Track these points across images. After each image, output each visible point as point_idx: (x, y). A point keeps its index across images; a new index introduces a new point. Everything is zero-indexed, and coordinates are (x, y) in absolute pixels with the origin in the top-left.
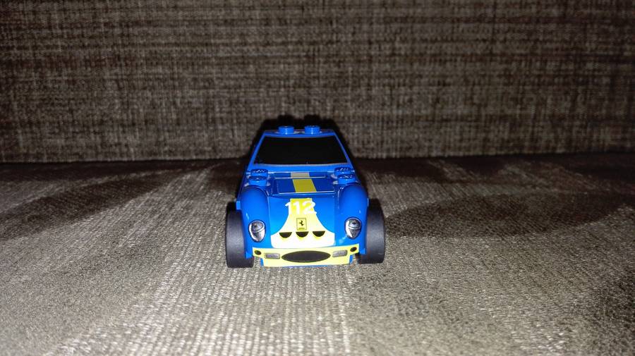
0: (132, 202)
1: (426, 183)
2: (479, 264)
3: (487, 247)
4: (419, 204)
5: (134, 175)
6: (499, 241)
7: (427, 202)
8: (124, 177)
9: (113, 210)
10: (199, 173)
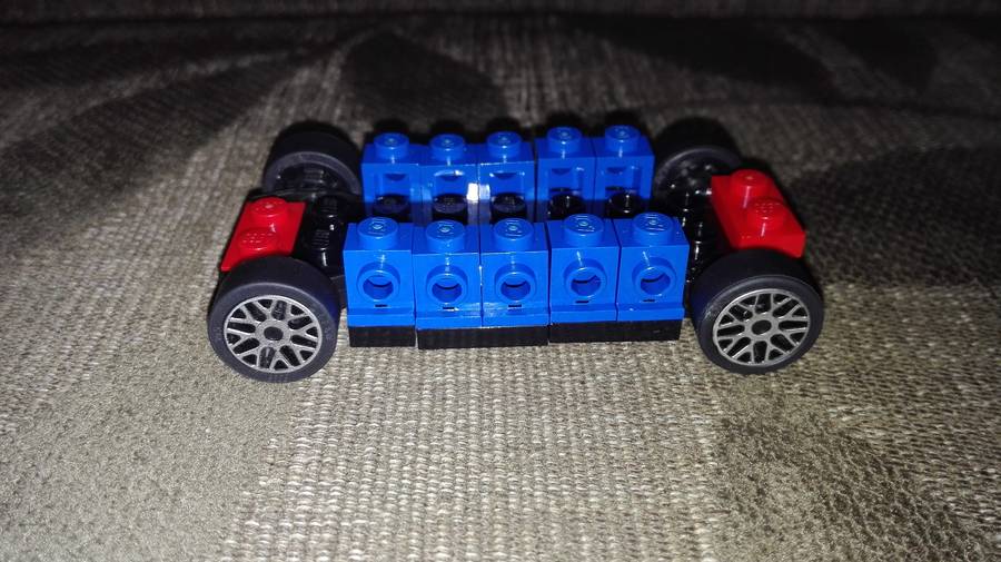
0: (198, 157)
1: (798, 107)
2: (963, 380)
3: (966, 318)
4: (797, 174)
5: (192, 68)
6: (985, 300)
7: (810, 166)
8: (173, 73)
9: (162, 186)
10: (325, 65)
